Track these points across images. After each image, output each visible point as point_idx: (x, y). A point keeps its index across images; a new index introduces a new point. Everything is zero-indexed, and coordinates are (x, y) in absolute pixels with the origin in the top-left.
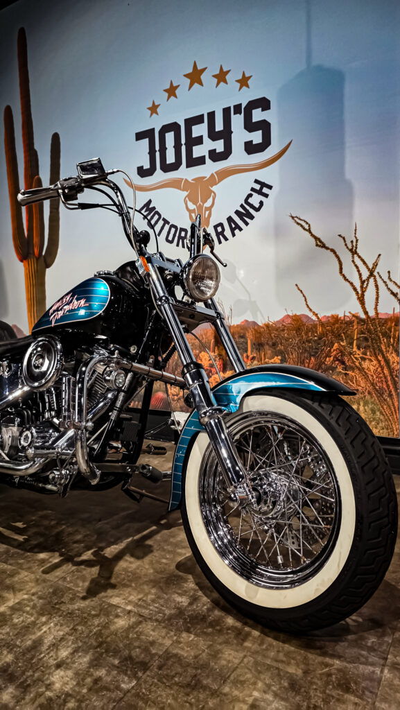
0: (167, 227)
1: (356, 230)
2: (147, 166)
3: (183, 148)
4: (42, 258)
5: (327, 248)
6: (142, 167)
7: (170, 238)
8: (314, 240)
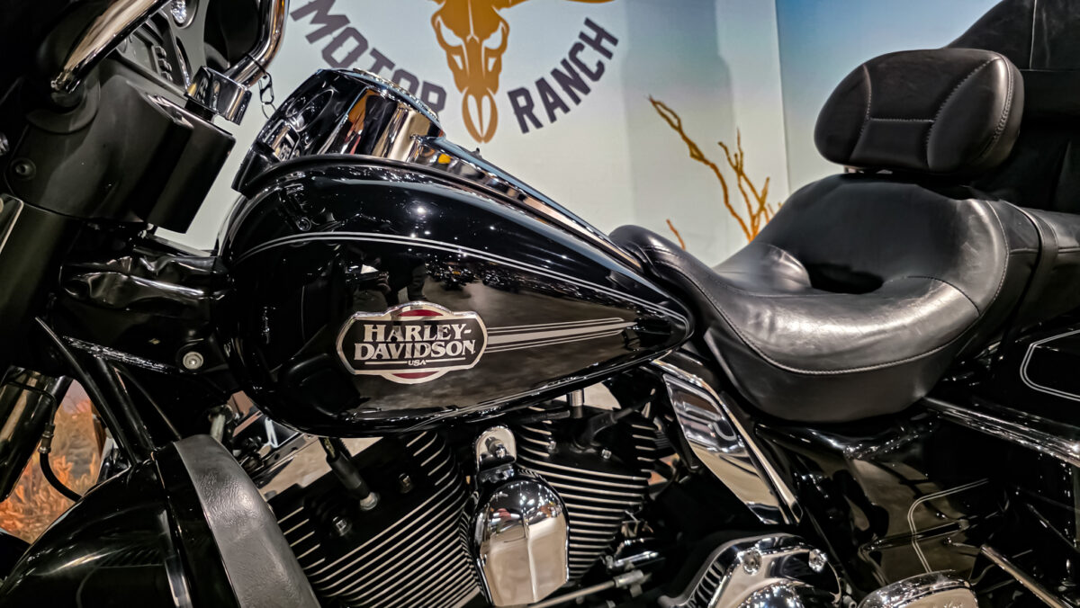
1: (739, 138)
5: (706, 162)
8: (686, 146)
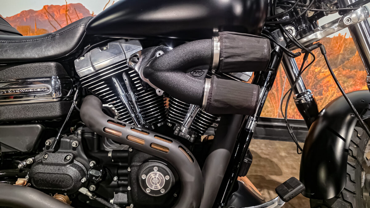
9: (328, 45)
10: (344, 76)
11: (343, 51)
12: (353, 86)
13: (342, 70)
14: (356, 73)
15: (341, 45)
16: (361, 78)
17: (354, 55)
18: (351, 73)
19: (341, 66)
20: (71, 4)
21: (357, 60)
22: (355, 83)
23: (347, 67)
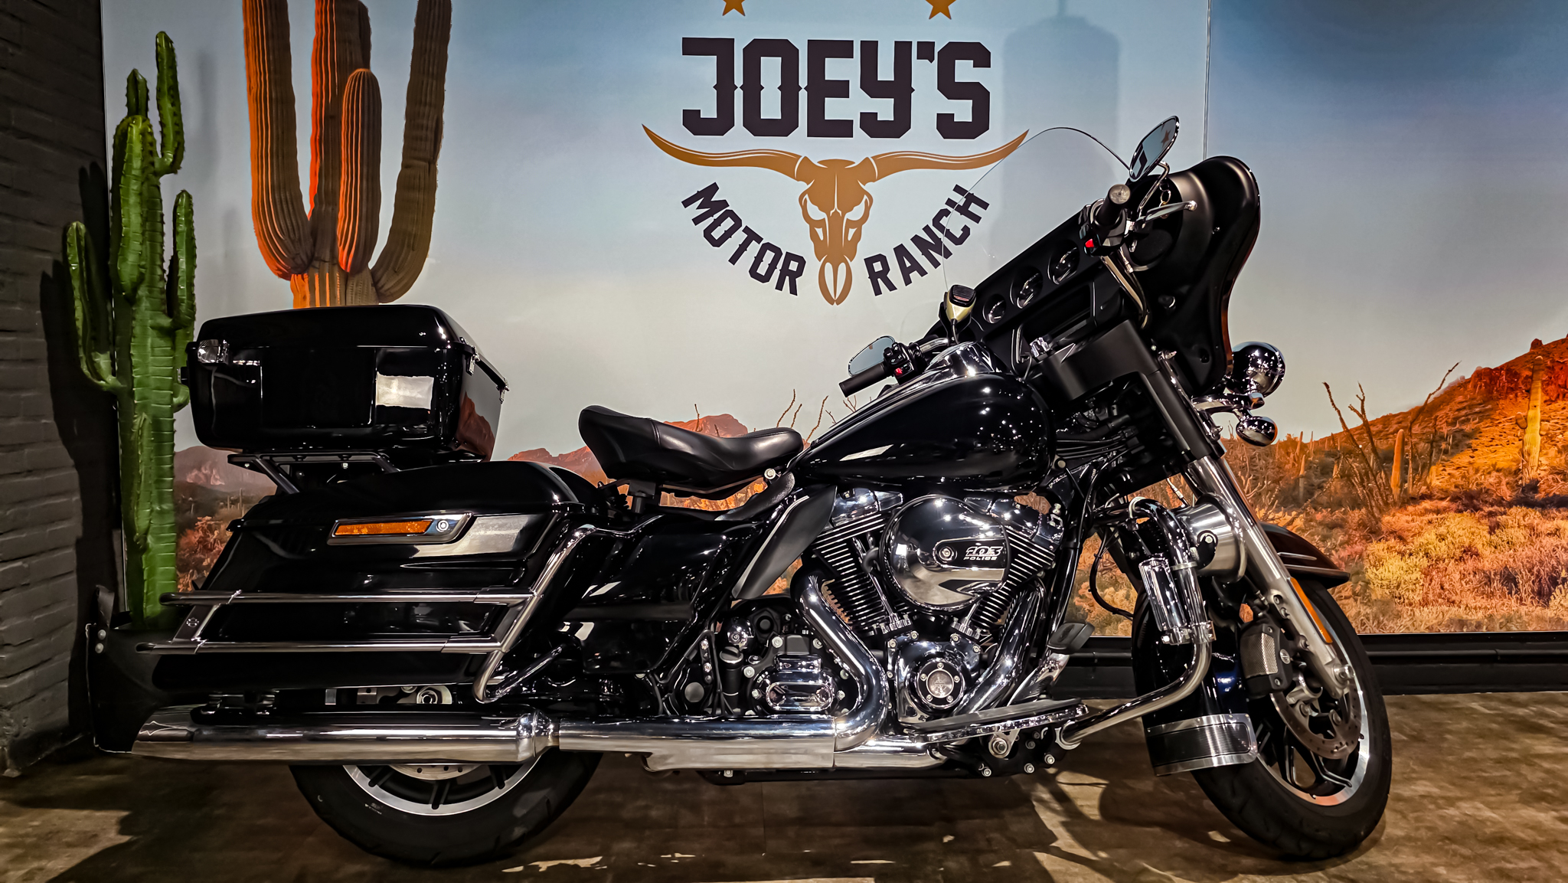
0: (754, 248)
2: (710, 111)
3: (803, 96)
4: (370, 277)
6: (699, 111)
7: (762, 270)
9: (1271, 461)
10: (1321, 523)
11: (1306, 469)
12: (1346, 546)
13: (1313, 511)
14: (1344, 517)
15: (1298, 457)
16: (1359, 525)
17: (1332, 477)
18: (1334, 517)
19: (1308, 502)
20: (708, 418)
21: (1339, 487)
22: (1349, 538)
23: (1322, 505)
